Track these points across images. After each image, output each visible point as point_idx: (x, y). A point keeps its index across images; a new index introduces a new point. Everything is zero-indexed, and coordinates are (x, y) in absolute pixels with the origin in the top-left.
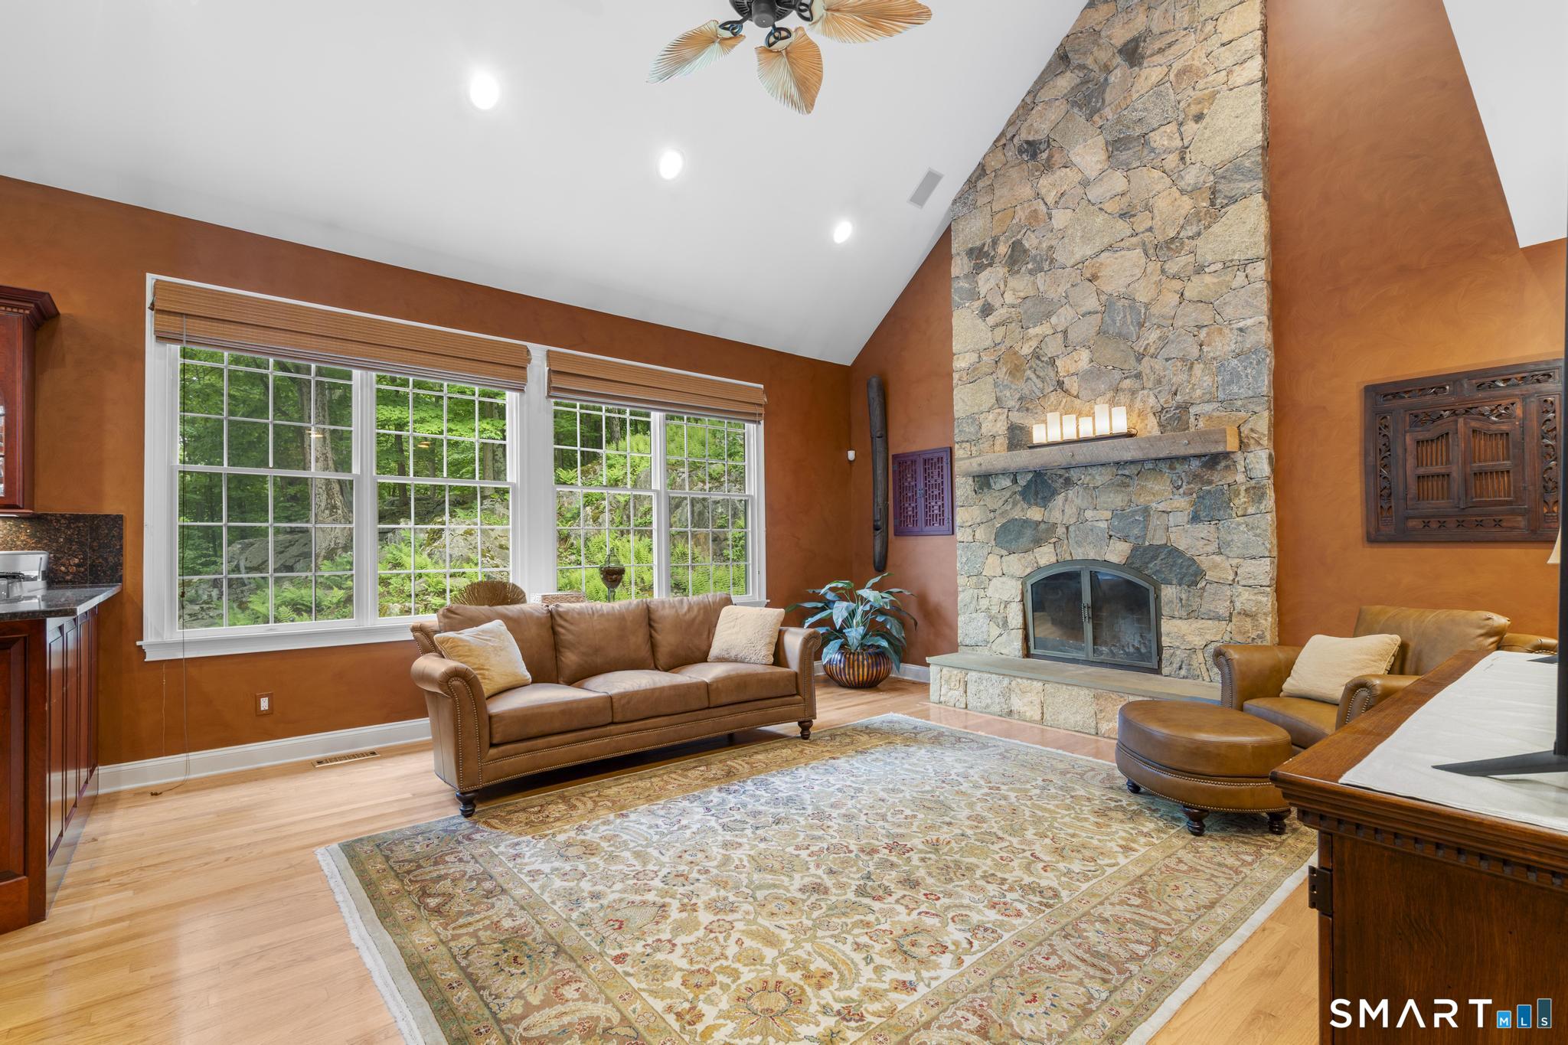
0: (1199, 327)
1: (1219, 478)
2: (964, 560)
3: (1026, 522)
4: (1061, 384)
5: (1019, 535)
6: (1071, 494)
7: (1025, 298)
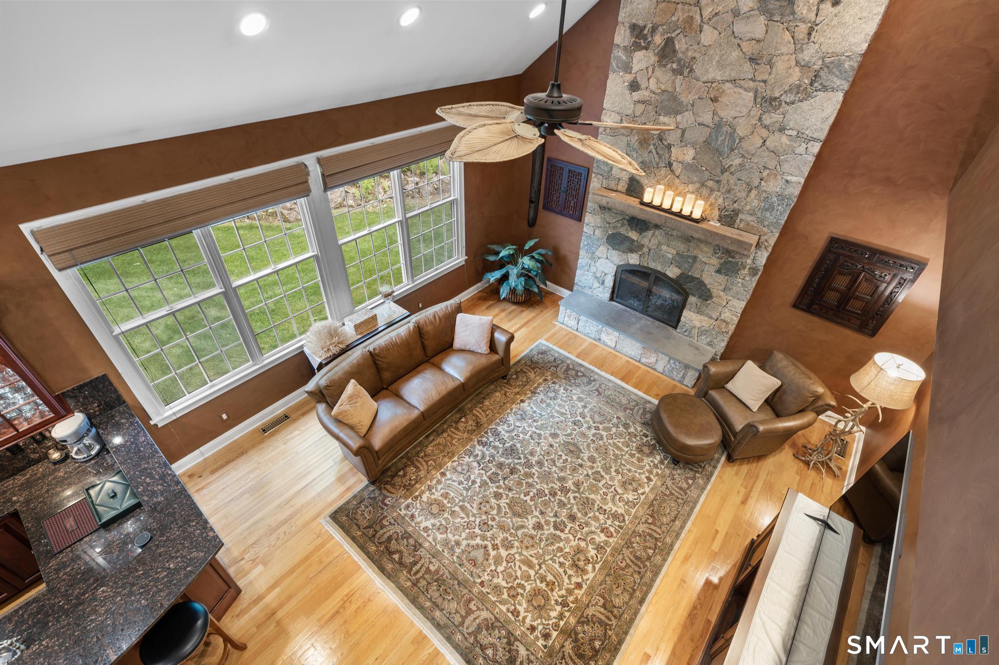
0: (765, 168)
2: (586, 243)
3: (627, 238)
4: (670, 165)
5: (622, 243)
6: (657, 232)
7: (664, 91)
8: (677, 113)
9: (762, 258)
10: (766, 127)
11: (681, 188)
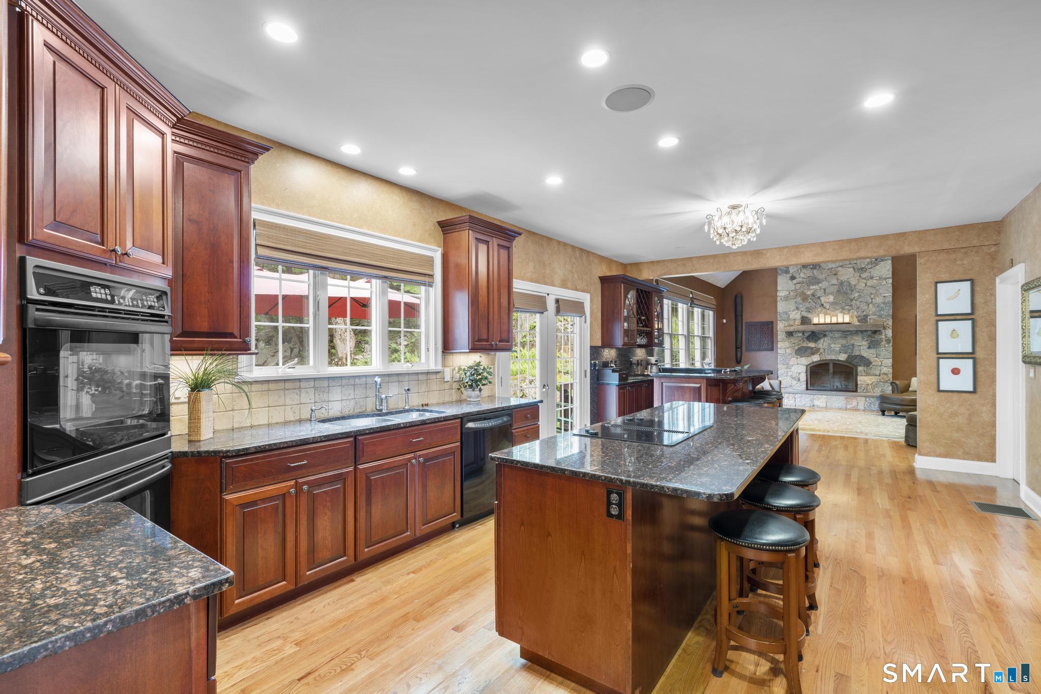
0: (871, 294)
1: (877, 337)
2: (781, 359)
3: (808, 348)
4: (822, 305)
5: (806, 351)
6: (826, 339)
7: (809, 277)
8: (818, 283)
9: (889, 333)
10: (864, 279)
11: (832, 313)
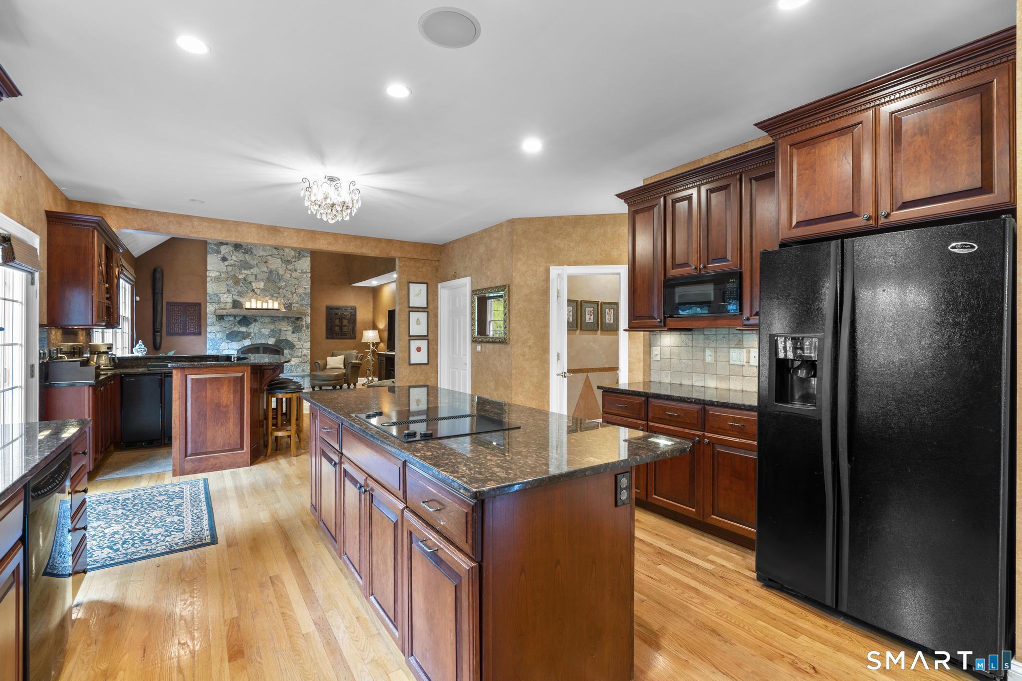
0: (295, 285)
1: (299, 323)
3: (240, 332)
4: (254, 290)
5: (237, 335)
6: (256, 324)
7: (241, 260)
8: (250, 268)
9: (308, 320)
10: (289, 270)
11: (262, 299)
